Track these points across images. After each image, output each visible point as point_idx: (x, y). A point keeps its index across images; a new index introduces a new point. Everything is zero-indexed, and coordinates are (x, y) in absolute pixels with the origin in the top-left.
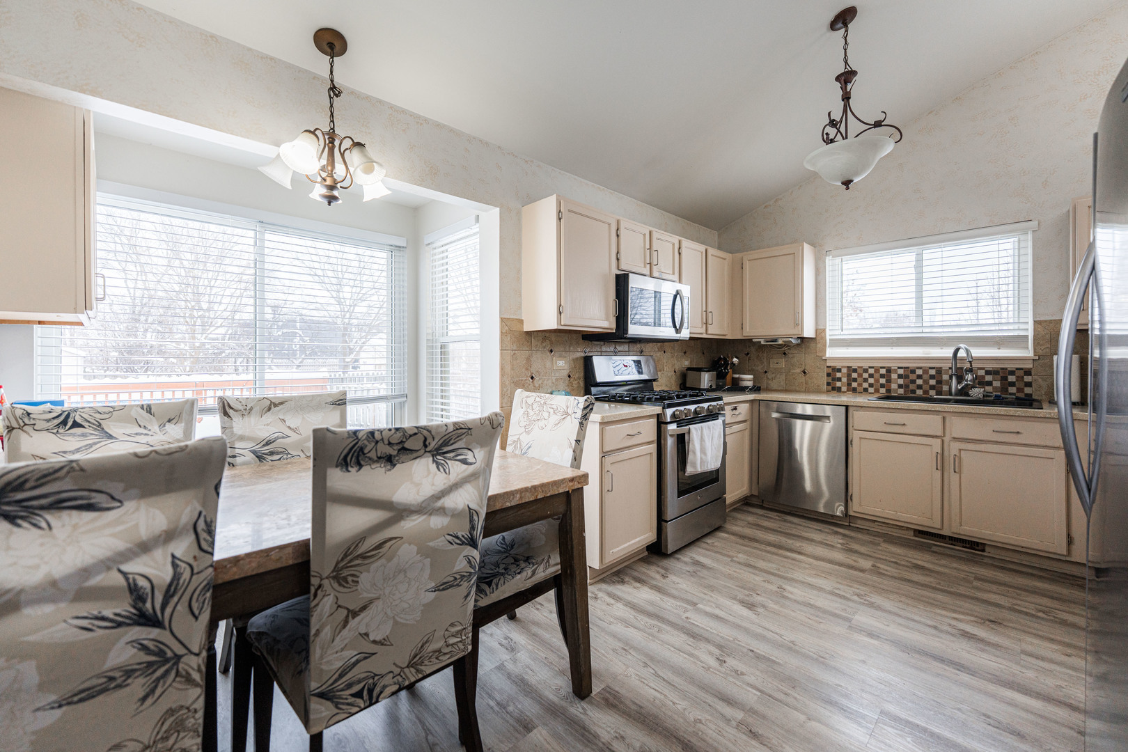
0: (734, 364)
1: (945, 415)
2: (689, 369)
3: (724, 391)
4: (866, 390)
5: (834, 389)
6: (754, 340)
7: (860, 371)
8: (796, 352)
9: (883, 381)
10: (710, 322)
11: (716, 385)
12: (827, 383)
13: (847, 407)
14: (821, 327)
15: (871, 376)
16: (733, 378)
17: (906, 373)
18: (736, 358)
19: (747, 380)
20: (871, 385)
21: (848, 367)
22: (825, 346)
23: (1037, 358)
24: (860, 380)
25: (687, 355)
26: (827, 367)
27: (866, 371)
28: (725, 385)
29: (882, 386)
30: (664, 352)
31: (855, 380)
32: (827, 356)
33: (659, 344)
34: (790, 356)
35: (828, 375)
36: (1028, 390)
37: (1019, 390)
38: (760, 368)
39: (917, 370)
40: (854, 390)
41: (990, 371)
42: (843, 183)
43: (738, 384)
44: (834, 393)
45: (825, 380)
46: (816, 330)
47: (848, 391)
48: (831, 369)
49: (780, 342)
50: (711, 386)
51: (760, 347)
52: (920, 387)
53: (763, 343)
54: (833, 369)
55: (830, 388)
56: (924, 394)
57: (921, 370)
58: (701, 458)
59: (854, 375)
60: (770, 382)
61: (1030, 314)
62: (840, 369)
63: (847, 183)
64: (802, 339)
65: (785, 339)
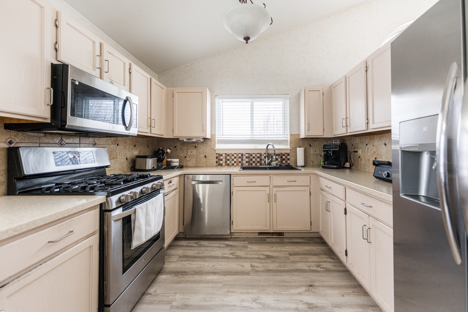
0: (168, 153)
1: (271, 175)
2: (138, 157)
3: (162, 169)
4: (233, 164)
5: (219, 165)
6: (180, 139)
7: (231, 155)
8: (201, 146)
9: (240, 160)
10: (153, 125)
11: (157, 166)
12: (216, 162)
13: (230, 175)
14: (213, 133)
15: (235, 158)
16: (167, 161)
17: (249, 156)
18: (169, 149)
19: (176, 162)
20: (235, 162)
21: (225, 154)
22: (215, 143)
23: (291, 149)
24: (231, 160)
25: (136, 147)
26: (216, 154)
27: (233, 155)
28: (162, 166)
29: (240, 162)
30: (118, 145)
31: (228, 160)
32: (216, 148)
33: (113, 139)
34: (198, 148)
35: (217, 158)
36: (288, 162)
37: (286, 162)
38: (182, 155)
39: (253, 154)
40: (228, 165)
41: (277, 154)
42: (245, 39)
43: (170, 165)
44: (219, 167)
45: (215, 160)
46: (211, 135)
47: (225, 165)
48: (218, 154)
49: (194, 140)
50: (153, 167)
51: (183, 143)
52: (254, 162)
53: (185, 141)
54: (219, 155)
55: (217, 164)
56: (255, 165)
57: (254, 154)
58: (146, 230)
59: (228, 158)
60: (188, 162)
61: (288, 131)
62: (222, 155)
63: (247, 39)
64: (205, 139)
65: (197, 139)
